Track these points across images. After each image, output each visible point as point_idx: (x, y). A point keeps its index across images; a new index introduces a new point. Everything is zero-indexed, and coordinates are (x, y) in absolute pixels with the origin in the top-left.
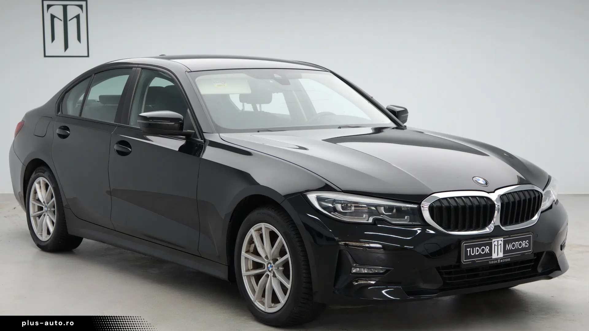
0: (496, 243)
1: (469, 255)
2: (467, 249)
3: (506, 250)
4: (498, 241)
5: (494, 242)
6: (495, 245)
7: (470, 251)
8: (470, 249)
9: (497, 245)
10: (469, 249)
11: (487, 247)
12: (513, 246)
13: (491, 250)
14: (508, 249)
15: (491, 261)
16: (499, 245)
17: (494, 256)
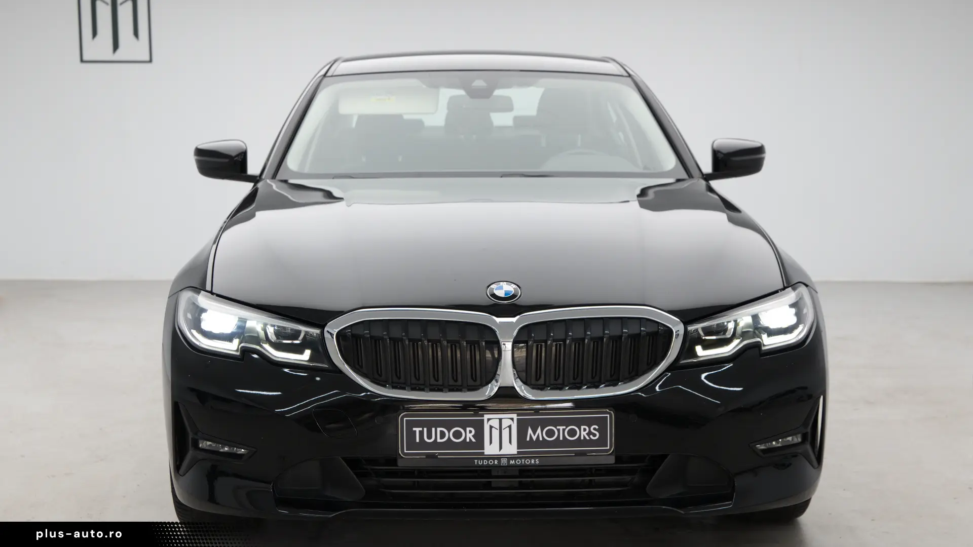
0: (495, 423)
1: (418, 440)
2: (414, 429)
3: (528, 439)
4: (500, 420)
5: (489, 420)
6: (491, 427)
7: (421, 433)
8: (421, 429)
9: (498, 427)
10: (417, 430)
11: (468, 429)
12: (550, 433)
13: (479, 435)
14: (534, 438)
15: (483, 459)
16: (503, 427)
17: (490, 449)
